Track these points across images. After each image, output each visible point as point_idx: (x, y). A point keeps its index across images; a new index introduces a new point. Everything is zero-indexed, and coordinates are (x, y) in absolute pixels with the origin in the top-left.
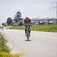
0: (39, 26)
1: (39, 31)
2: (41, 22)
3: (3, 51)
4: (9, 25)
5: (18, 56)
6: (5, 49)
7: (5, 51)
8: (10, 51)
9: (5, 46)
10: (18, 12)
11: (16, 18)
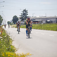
0: (46, 25)
1: (47, 30)
2: (48, 21)
3: (8, 50)
4: (15, 24)
5: (24, 56)
6: (10, 49)
7: (11, 50)
8: (15, 51)
9: (11, 45)
10: (25, 10)
11: (22, 16)
